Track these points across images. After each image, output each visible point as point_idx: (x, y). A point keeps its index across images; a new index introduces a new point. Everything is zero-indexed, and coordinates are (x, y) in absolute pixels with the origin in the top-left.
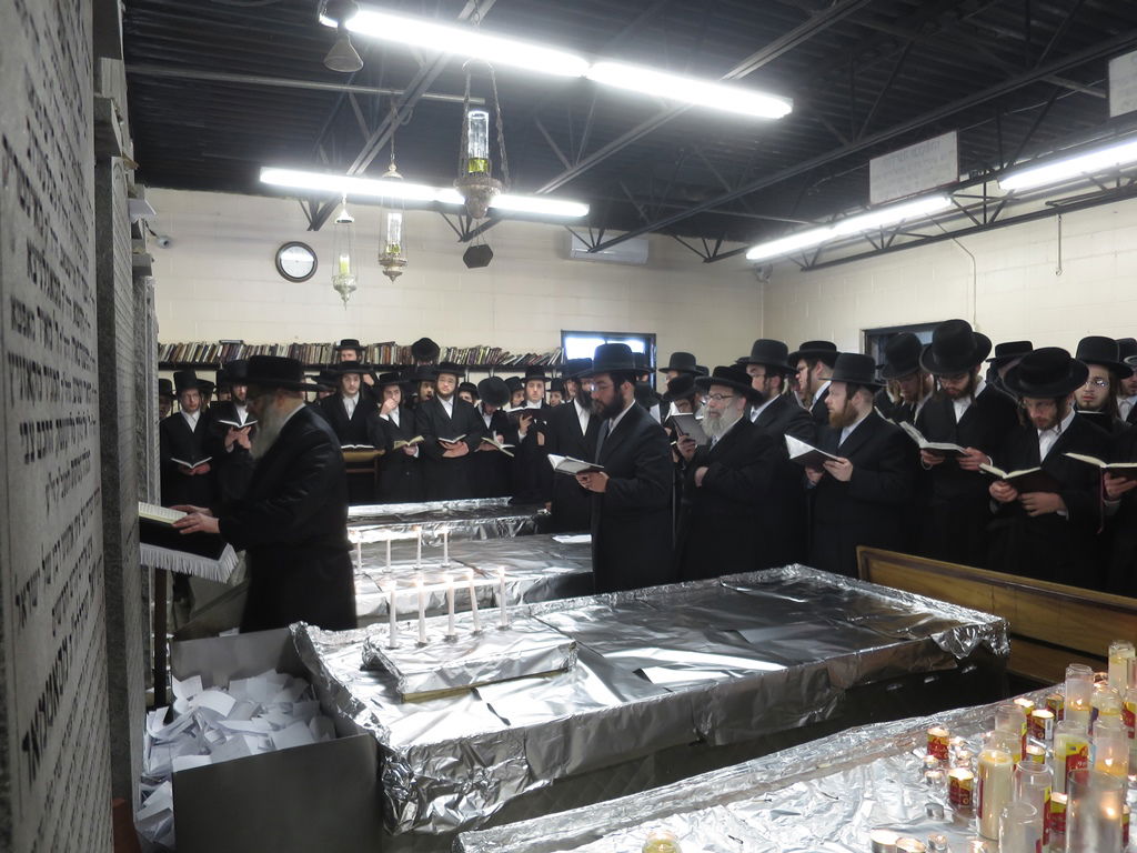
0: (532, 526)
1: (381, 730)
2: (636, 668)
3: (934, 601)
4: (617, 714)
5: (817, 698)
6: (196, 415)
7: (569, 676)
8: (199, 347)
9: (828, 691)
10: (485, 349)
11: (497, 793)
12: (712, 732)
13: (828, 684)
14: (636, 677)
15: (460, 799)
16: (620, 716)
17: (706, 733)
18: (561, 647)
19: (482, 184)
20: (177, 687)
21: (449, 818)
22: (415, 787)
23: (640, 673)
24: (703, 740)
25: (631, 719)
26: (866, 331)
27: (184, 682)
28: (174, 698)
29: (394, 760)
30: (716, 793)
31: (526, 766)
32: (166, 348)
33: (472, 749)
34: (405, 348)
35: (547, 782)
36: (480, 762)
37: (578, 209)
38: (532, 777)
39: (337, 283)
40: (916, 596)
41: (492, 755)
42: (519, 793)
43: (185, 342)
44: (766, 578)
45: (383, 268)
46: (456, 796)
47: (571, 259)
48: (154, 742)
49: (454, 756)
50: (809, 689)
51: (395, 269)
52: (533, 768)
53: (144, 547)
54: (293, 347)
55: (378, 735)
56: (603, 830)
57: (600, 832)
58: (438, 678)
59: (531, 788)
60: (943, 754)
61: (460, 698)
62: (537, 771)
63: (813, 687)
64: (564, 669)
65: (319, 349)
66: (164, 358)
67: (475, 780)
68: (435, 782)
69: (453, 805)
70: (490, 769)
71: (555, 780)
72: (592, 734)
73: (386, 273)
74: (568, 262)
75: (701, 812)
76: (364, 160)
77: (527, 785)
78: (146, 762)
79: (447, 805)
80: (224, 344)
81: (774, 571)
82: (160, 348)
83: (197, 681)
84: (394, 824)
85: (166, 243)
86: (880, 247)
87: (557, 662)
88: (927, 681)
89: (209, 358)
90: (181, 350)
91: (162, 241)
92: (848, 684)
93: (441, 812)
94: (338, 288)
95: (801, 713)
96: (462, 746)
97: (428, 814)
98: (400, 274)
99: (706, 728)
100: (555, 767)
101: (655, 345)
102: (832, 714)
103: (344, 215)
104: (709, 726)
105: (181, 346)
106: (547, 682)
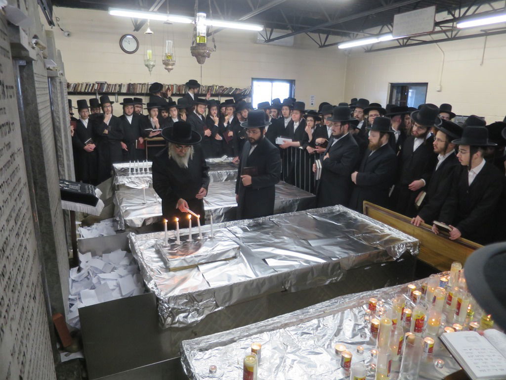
0: (233, 175)
1: (157, 290)
2: (263, 257)
3: (392, 228)
4: (251, 282)
5: (335, 273)
6: (87, 121)
7: (236, 260)
8: (87, 85)
9: (339, 271)
10: (216, 86)
11: (203, 312)
12: (290, 287)
13: (340, 268)
14: (263, 262)
15: (188, 315)
16: (253, 283)
17: (287, 288)
18: (233, 249)
19: (202, 50)
20: (81, 257)
21: (184, 321)
22: (171, 312)
23: (264, 260)
24: (286, 290)
25: (257, 285)
26: (391, 84)
27: (85, 255)
28: (81, 262)
29: (163, 302)
30: (283, 323)
31: (215, 302)
32: (72, 85)
33: (193, 297)
34: (180, 86)
35: (223, 308)
36: (197, 301)
37: (258, 28)
38: (217, 306)
39: (146, 63)
40: (386, 225)
41: (201, 298)
42: (212, 312)
43: (80, 82)
44: (326, 210)
45: (164, 66)
46: (187, 314)
47: (257, 43)
48: (73, 281)
49: (186, 299)
50: (331, 271)
51: (170, 67)
52: (217, 303)
53: (63, 202)
54: (129, 85)
55: (156, 293)
56: (237, 338)
57: (235, 339)
58: (183, 261)
59: (216, 310)
60: (374, 309)
61: (191, 271)
62: (219, 304)
63: (333, 270)
64: (235, 257)
65: (141, 86)
66: (71, 90)
67: (195, 308)
68: (179, 309)
69: (186, 317)
70: (200, 303)
71: (226, 307)
72: (241, 290)
73: (166, 69)
74: (255, 45)
75: (275, 331)
76: (156, 6)
77: (215, 309)
78: (71, 291)
79: (184, 317)
80: (98, 83)
81: (330, 208)
82: (68, 85)
83: (89, 254)
84: (163, 325)
85: (68, 35)
86: (402, 44)
87: (232, 254)
88: (382, 265)
89: (92, 90)
90: (78, 86)
91: (66, 34)
92: (347, 268)
93: (181, 320)
94: (147, 66)
95: (327, 279)
96: (189, 296)
97: (176, 320)
98: (172, 69)
99: (287, 286)
100: (226, 302)
101: (295, 85)
102: (341, 279)
103: (149, 31)
104: (289, 285)
105: (79, 84)
106: (227, 263)
